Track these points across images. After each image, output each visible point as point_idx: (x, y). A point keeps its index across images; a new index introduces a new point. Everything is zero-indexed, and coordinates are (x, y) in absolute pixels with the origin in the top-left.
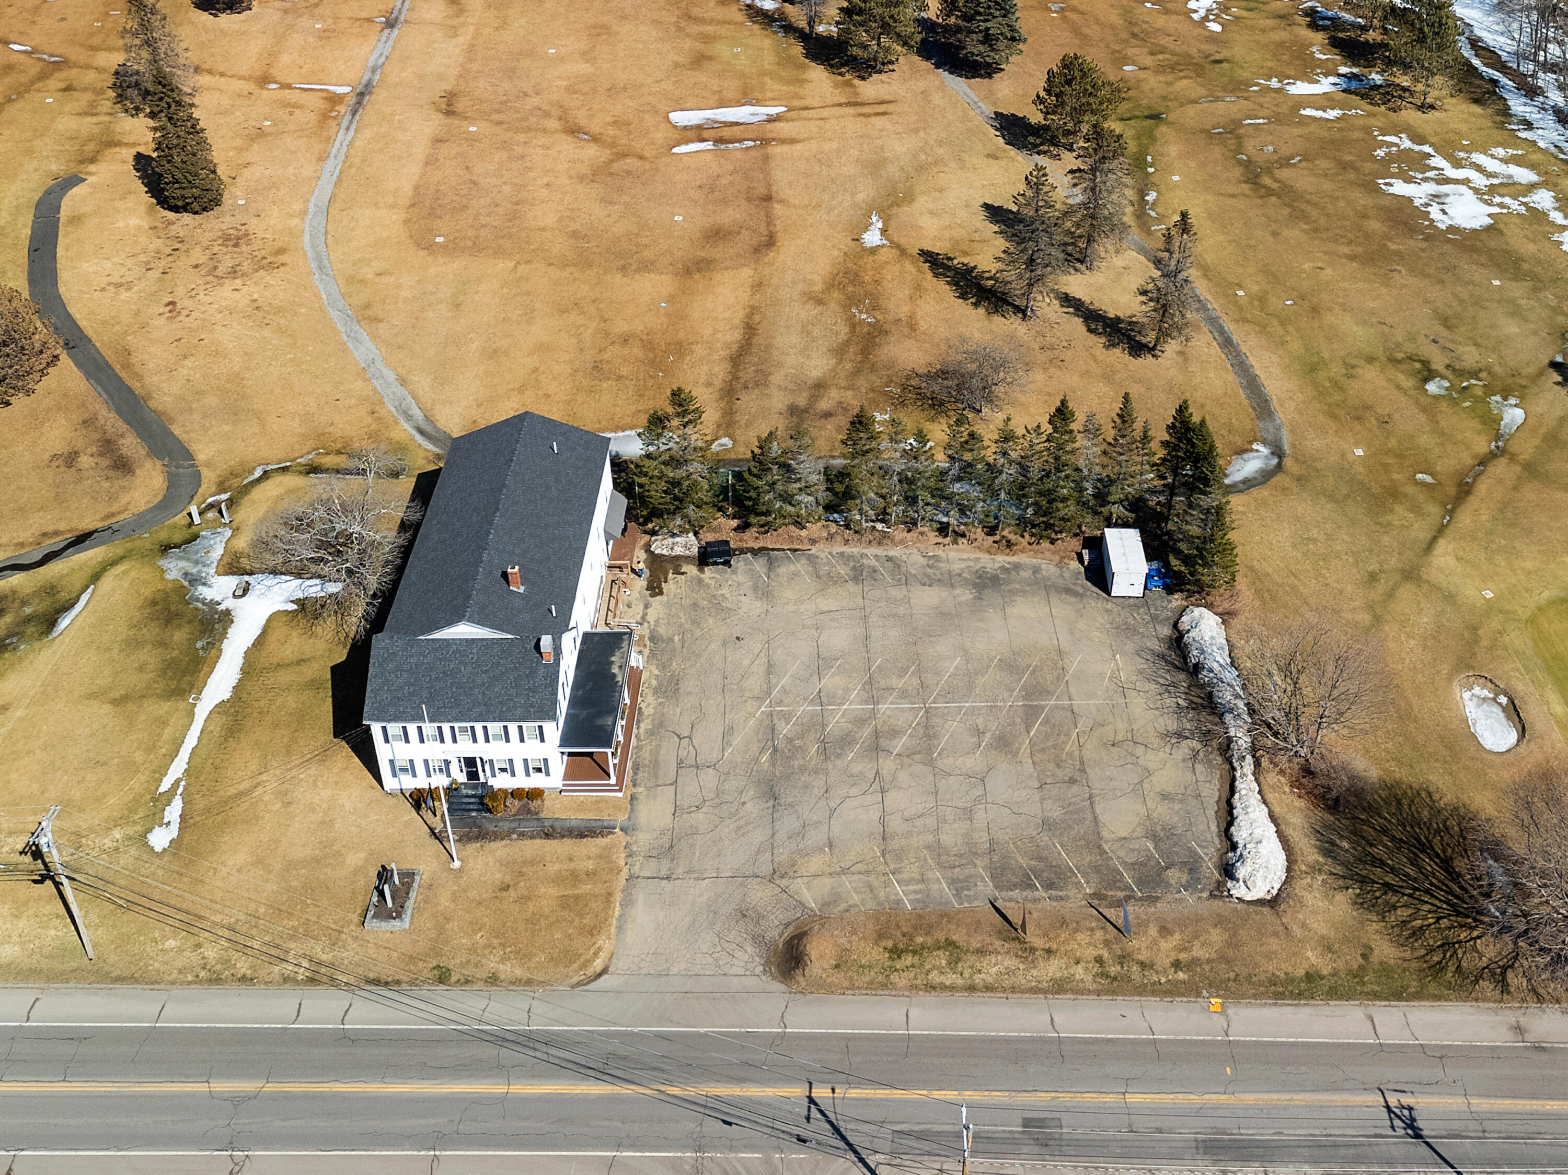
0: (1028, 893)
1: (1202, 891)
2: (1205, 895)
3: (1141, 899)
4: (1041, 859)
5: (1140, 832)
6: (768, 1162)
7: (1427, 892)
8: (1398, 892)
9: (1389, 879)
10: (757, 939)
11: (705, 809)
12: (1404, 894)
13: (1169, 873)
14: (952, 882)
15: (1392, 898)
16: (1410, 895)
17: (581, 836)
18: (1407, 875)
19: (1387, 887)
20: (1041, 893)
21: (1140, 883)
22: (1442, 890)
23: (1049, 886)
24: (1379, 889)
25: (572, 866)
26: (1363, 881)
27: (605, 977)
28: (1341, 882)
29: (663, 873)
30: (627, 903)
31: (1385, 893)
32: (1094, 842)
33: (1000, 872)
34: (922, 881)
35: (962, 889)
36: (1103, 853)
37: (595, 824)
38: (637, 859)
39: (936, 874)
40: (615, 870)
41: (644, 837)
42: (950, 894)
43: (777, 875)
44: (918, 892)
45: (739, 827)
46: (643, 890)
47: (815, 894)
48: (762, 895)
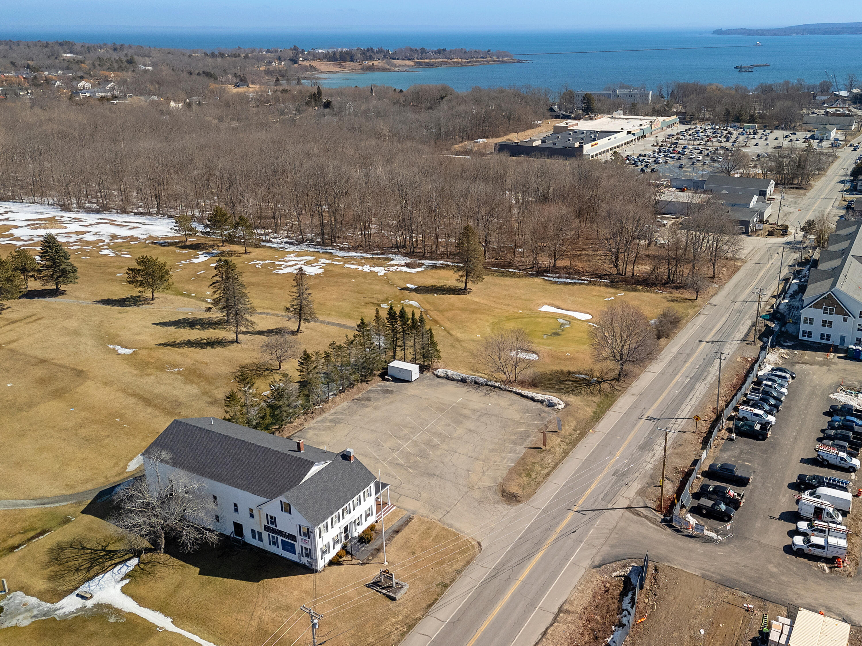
0: (528, 440)
1: (553, 413)
4: (516, 433)
5: (521, 414)
6: (597, 529)
10: (495, 502)
11: (422, 493)
13: (542, 415)
14: (510, 452)
15: (577, 392)
16: (578, 389)
17: (407, 524)
22: (579, 385)
23: (528, 436)
25: (420, 532)
27: (482, 544)
29: (444, 513)
30: (451, 526)
31: (575, 392)
32: (519, 423)
33: (515, 443)
34: (504, 458)
35: (515, 452)
36: (524, 423)
37: (404, 519)
38: (431, 516)
39: (504, 455)
40: (432, 523)
41: (422, 511)
42: (515, 455)
43: (471, 487)
44: (508, 461)
45: (440, 488)
46: (448, 520)
47: (488, 482)
48: (477, 494)
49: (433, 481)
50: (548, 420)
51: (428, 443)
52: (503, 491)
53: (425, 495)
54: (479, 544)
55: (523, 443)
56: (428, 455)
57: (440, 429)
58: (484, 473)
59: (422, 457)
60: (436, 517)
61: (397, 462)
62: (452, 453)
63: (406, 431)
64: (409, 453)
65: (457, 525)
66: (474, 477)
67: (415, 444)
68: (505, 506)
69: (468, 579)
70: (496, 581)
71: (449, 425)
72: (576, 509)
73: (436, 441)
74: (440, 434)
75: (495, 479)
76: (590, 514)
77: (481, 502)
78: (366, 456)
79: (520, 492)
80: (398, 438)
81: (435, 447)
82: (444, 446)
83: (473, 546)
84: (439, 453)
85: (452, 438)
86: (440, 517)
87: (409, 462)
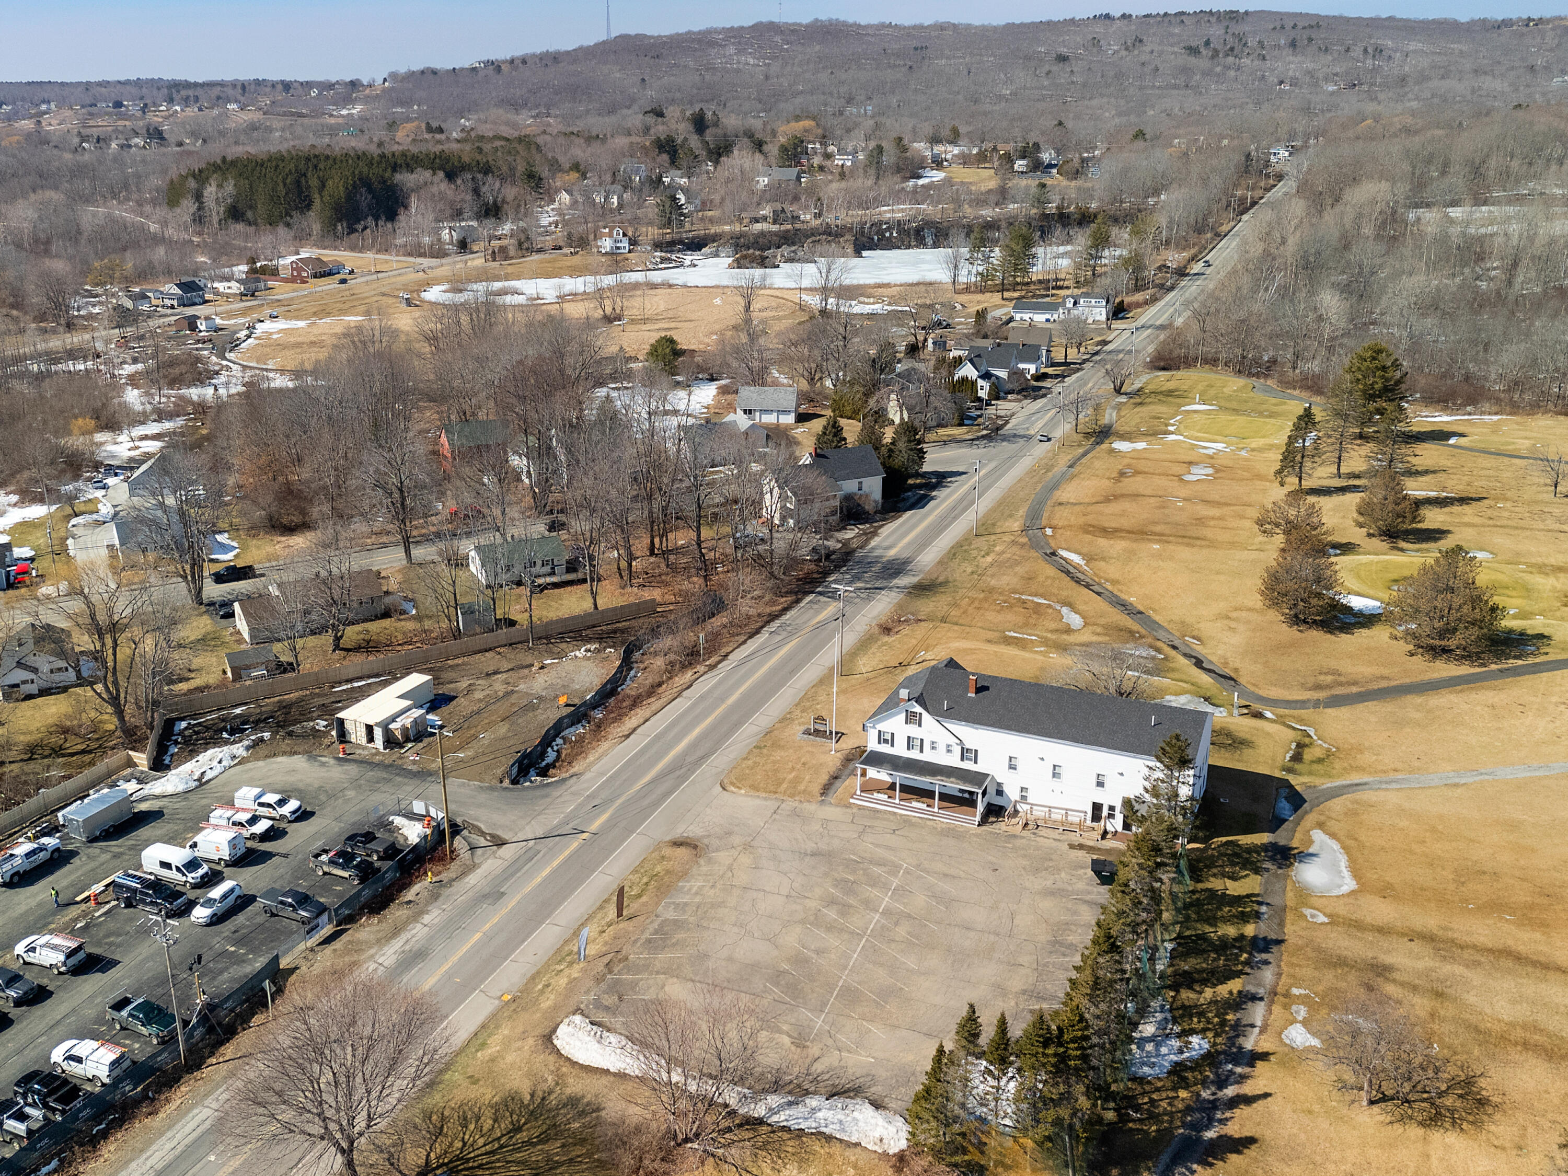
0: (651, 930)
1: (587, 1006)
2: (582, 1006)
3: (604, 975)
4: (674, 945)
7: (493, 1152)
8: (509, 1133)
9: (523, 1136)
12: (503, 1135)
13: (616, 998)
14: (686, 904)
15: (505, 1124)
16: (499, 1139)
18: (518, 1150)
19: (517, 1129)
20: (647, 935)
21: (617, 982)
22: (488, 1163)
23: (649, 941)
24: (518, 1121)
26: (533, 1115)
27: (720, 789)
28: (540, 1094)
30: (766, 799)
31: (512, 1122)
33: (678, 924)
34: (697, 893)
35: (677, 906)
36: (658, 973)
37: (832, 791)
38: (796, 804)
39: (697, 899)
40: (792, 796)
41: (812, 807)
42: (677, 901)
43: (748, 847)
44: (690, 890)
45: (796, 839)
46: (772, 805)
47: (723, 857)
48: (737, 840)
49: (810, 846)
50: (603, 986)
51: (845, 909)
52: (695, 847)
53: (816, 827)
54: (724, 789)
55: (661, 925)
56: (835, 886)
57: (833, 941)
58: (730, 868)
59: (847, 881)
60: (790, 804)
61: (884, 869)
62: (793, 894)
63: (902, 931)
64: (872, 886)
65: (758, 802)
66: (745, 859)
67: (869, 905)
68: (691, 835)
69: (732, 756)
70: (699, 753)
71: (818, 952)
72: (585, 836)
73: (831, 914)
74: (830, 928)
75: (710, 861)
76: (567, 829)
77: (729, 833)
78: (946, 875)
79: (668, 851)
80: (909, 916)
81: (831, 902)
82: (812, 904)
83: (732, 784)
84: (818, 891)
85: (802, 922)
86: (783, 806)
87: (864, 870)
